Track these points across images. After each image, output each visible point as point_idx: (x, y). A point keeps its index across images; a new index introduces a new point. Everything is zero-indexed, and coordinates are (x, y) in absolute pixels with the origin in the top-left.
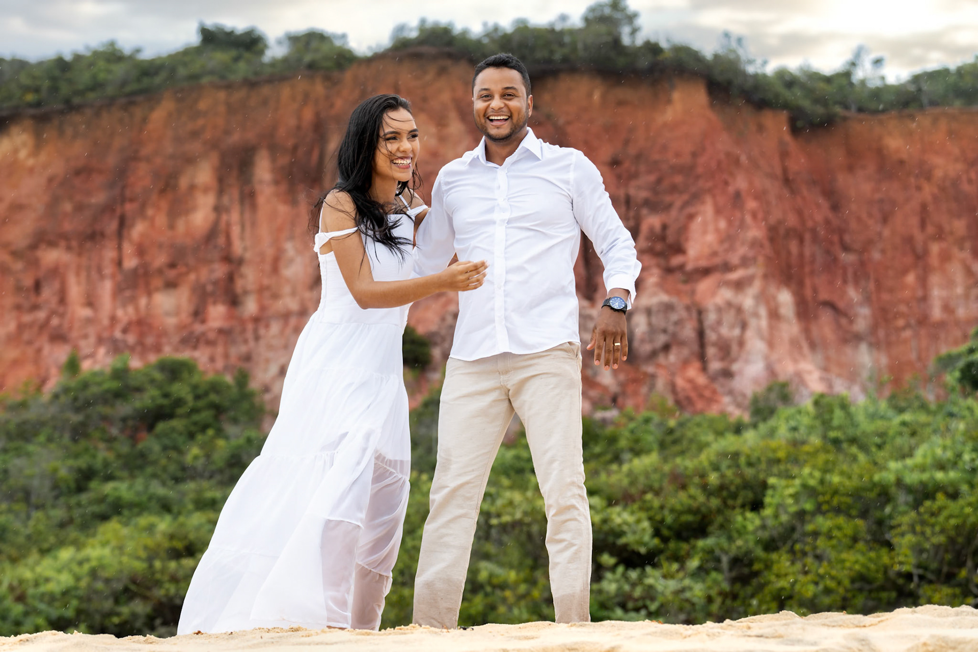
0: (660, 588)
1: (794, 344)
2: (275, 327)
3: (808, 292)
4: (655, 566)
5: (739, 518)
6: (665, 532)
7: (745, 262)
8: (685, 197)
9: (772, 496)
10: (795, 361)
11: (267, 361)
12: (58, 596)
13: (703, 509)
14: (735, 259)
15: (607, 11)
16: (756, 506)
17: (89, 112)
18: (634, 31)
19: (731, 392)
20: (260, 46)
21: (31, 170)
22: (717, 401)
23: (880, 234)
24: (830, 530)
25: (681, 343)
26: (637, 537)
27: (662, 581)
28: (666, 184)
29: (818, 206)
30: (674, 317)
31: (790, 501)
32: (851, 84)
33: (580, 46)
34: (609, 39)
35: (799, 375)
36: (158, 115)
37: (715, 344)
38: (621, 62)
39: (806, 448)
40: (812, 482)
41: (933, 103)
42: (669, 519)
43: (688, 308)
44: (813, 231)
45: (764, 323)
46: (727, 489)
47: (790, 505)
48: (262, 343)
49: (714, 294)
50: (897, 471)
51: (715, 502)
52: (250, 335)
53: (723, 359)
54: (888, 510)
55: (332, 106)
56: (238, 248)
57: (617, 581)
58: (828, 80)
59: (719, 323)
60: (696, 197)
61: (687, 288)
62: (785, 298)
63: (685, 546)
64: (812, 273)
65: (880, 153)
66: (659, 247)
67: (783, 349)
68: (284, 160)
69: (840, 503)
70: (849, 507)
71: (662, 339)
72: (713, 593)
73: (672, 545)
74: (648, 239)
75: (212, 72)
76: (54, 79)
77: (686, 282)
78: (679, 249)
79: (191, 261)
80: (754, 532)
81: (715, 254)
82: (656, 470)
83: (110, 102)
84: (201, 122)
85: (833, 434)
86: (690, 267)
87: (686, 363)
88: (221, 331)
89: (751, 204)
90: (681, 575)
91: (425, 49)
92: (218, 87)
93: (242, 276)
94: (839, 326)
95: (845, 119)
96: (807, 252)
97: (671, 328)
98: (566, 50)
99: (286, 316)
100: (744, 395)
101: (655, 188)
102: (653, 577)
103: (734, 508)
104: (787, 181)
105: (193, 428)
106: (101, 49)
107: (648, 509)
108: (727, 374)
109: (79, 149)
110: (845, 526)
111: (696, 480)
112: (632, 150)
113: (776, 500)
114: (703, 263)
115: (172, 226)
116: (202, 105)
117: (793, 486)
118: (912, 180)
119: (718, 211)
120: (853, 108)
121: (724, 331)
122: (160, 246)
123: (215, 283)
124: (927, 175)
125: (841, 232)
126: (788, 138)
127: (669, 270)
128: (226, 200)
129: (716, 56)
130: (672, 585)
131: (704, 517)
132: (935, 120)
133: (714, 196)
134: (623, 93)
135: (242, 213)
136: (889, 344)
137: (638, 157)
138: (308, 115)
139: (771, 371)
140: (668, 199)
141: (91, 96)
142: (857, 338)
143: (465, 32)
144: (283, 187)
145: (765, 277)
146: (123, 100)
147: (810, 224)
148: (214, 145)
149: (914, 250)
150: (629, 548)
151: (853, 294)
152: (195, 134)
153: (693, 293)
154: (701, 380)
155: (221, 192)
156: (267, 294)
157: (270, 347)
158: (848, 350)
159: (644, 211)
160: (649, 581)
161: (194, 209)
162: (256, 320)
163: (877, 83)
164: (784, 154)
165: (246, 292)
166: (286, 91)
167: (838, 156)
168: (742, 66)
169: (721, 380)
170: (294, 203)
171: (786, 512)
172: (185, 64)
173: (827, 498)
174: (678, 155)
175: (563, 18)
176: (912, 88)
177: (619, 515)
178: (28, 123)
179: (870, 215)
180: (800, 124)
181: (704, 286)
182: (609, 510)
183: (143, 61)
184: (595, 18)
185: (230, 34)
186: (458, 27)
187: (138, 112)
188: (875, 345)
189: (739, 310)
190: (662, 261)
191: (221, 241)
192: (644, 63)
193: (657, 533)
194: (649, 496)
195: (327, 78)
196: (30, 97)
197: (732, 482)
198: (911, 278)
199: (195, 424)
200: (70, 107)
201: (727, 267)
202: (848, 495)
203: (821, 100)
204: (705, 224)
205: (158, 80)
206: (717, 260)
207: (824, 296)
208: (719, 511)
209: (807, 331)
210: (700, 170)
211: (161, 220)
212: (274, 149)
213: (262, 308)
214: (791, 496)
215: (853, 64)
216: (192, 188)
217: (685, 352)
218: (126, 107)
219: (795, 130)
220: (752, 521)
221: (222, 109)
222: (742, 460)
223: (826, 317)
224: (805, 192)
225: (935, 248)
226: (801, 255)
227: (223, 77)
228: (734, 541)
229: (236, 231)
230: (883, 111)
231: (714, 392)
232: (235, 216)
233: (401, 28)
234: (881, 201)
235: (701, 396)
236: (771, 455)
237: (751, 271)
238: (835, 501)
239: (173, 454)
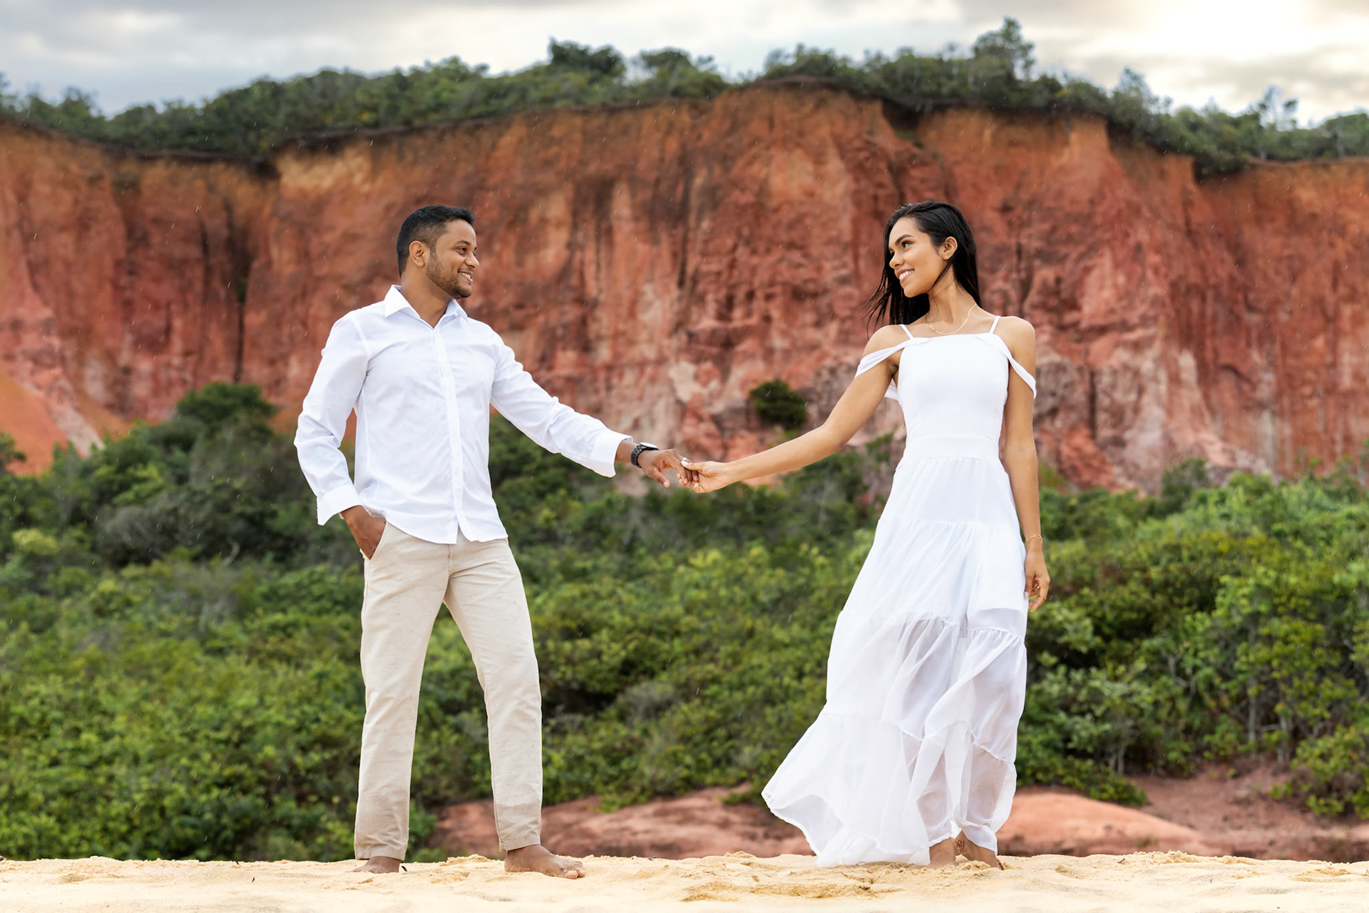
0: (1107, 692)
1: (1196, 412)
2: (629, 377)
3: (1209, 355)
4: (1099, 667)
5: (1188, 618)
6: (1107, 630)
7: (1145, 321)
8: (1082, 248)
9: (1224, 596)
10: (1196, 431)
11: (620, 413)
12: (447, 677)
13: (1148, 607)
14: (1134, 318)
15: (999, 42)
16: (1206, 604)
17: (431, 135)
18: (1028, 64)
19: (1121, 462)
20: (618, 66)
21: (368, 196)
22: (1106, 472)
23: (1288, 295)
24: (1287, 635)
25: (1071, 408)
26: (1079, 636)
27: (1108, 684)
28: (1061, 234)
29: (1223, 261)
30: (1065, 379)
31: (1244, 602)
32: (1260, 128)
33: (971, 80)
34: (1001, 73)
35: (1199, 446)
36: (508, 140)
37: (1106, 410)
38: (1015, 98)
39: (1250, 541)
40: (1266, 582)
41: (1349, 152)
42: (1110, 616)
43: (1080, 370)
44: (1216, 288)
45: (1163, 388)
46: (1173, 585)
47: (1244, 606)
48: (614, 392)
49: (1109, 356)
50: (1360, 573)
51: (1160, 599)
52: (601, 384)
53: (1114, 426)
54: (1348, 612)
55: (699, 137)
56: (592, 289)
57: (1059, 683)
58: (1236, 122)
59: (1113, 386)
60: (1093, 250)
61: (1081, 347)
62: (1187, 361)
63: (1129, 647)
64: (1214, 333)
65: (1291, 205)
66: (1053, 302)
67: (1183, 417)
68: (645, 195)
69: (1297, 605)
70: (1307, 610)
71: (1050, 402)
72: (1161, 698)
73: (1114, 644)
74: (1040, 292)
75: (566, 96)
76: (391, 97)
77: (1079, 341)
78: (1074, 305)
79: (541, 302)
80: (1203, 634)
81: (1112, 311)
82: (1084, 559)
83: (455, 125)
84: (554, 150)
85: (1277, 527)
86: (1084, 325)
87: (1073, 429)
88: (569, 380)
89: (1154, 259)
90: (1129, 677)
91: (802, 78)
92: (576, 113)
93: (595, 320)
94: (1241, 392)
95: (1254, 167)
96: (1209, 311)
97: (1060, 391)
98: (955, 83)
99: (642, 365)
100: (1137, 467)
101: (1048, 237)
102: (1099, 680)
103: (1181, 607)
104: (1189, 233)
105: (541, 487)
106: (444, 66)
107: (1087, 605)
108: (1119, 442)
109: (420, 175)
110: (1303, 630)
111: (1137, 574)
112: (1025, 196)
113: (1227, 601)
114: (1100, 321)
115: (520, 264)
116: (557, 132)
117: (1247, 585)
118: (1325, 235)
119: (1117, 265)
120: (1263, 155)
121: (1118, 396)
122: (508, 285)
123: (565, 327)
124: (1342, 232)
125: (1246, 289)
126: (1191, 186)
127: (1062, 328)
128: (580, 236)
129: (1117, 94)
130: (1120, 688)
131: (1148, 615)
132: (1352, 171)
133: (1113, 249)
134: (1017, 132)
135: (598, 251)
136: (1294, 413)
137: (1031, 204)
138: (673, 145)
139: (1170, 443)
140: (1063, 250)
141: (433, 117)
142: (1261, 406)
143: (845, 60)
144: (643, 225)
145: (1167, 338)
146: (469, 123)
147: (1212, 281)
148: (568, 175)
149: (1324, 312)
150: (1071, 647)
151: (1256, 357)
152: (548, 163)
153: (1087, 353)
154: (1089, 448)
155: (575, 227)
156: (622, 340)
157: (623, 399)
158: (1250, 419)
159: (1037, 263)
160: (1096, 684)
161: (545, 244)
162: (609, 368)
163: (1289, 127)
164: (1187, 204)
165: (599, 338)
166: (648, 120)
167: (1246, 207)
168: (1145, 106)
169: (1111, 448)
170: (655, 241)
171: (1239, 613)
172: (536, 85)
173: (1284, 599)
174: (1073, 202)
175: (952, 48)
176: (1327, 135)
177: (1059, 610)
178: (364, 145)
179: (1277, 273)
180: (1205, 171)
181: (1099, 346)
182: (1049, 606)
183: (491, 80)
184: (987, 48)
185: (583, 52)
186: (839, 53)
187: (486, 137)
188: (1278, 414)
189: (1137, 373)
190: (1055, 318)
191: (574, 281)
192: (1039, 100)
193: (1097, 631)
194: (1086, 591)
195: (694, 106)
196: (367, 117)
197: (1176, 578)
198: (1319, 343)
199: (543, 482)
200: (410, 129)
201: (1125, 327)
202: (1307, 597)
203: (1227, 146)
204: (1102, 278)
205: (508, 102)
206: (1115, 318)
207: (1225, 359)
208: (1165, 609)
209: (1206, 397)
210: (1098, 220)
211: (509, 256)
212: (634, 182)
213: (617, 355)
214: (1244, 596)
215: (1263, 107)
216: (543, 221)
217: (1074, 417)
218: (471, 132)
219: (1199, 177)
220: (1202, 621)
221: (578, 136)
222: (1185, 554)
223: (1227, 383)
224: (1209, 247)
225: (1347, 311)
226: (1202, 314)
227: (578, 102)
228: (1182, 643)
229: (590, 271)
230: (1295, 159)
231: (1103, 462)
232: (590, 255)
233: (776, 55)
234: (1290, 257)
235: (1089, 466)
236: (1212, 548)
237: (1151, 331)
238: (1292, 604)
239: (522, 515)
